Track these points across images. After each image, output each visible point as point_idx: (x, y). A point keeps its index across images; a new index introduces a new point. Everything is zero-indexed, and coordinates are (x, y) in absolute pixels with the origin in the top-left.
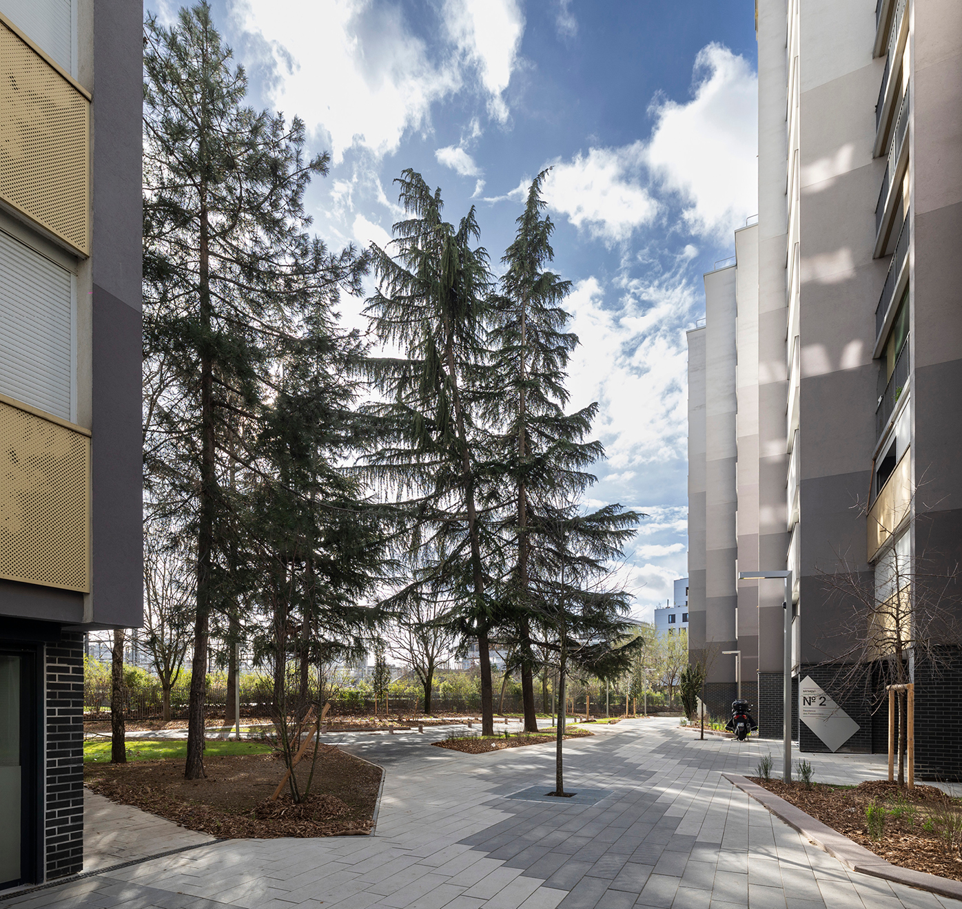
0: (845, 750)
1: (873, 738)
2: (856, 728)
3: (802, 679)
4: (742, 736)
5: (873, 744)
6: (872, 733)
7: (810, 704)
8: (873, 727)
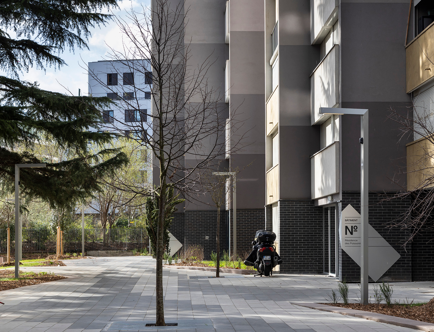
0: (386, 279)
1: (412, 266)
2: (397, 256)
3: (343, 208)
4: (267, 271)
5: (412, 272)
6: (412, 261)
7: (352, 233)
8: (412, 255)
